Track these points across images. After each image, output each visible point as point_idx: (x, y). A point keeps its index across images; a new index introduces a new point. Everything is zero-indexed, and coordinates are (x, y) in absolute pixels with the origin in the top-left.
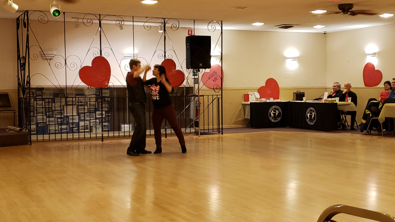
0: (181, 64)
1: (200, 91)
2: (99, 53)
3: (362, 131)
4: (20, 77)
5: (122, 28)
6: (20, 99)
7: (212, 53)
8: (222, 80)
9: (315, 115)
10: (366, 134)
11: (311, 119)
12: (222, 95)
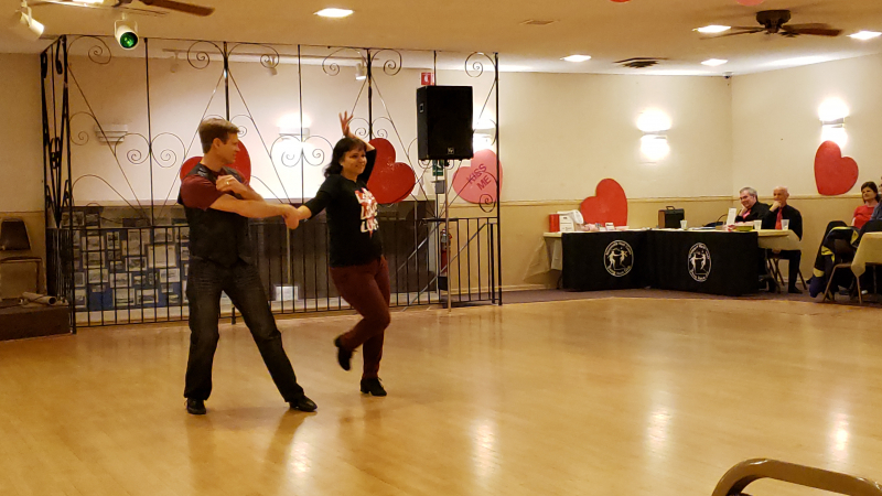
0: (407, 149)
1: (449, 209)
3: (814, 295)
4: (50, 184)
5: (274, 72)
6: (49, 232)
7: (475, 126)
8: (498, 183)
9: (707, 261)
10: (823, 302)
11: (699, 271)
12: (498, 218)
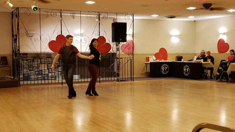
0: (109, 39)
1: (120, 55)
2: (61, 33)
3: (217, 80)
4: (14, 47)
5: (74, 18)
6: (13, 60)
8: (133, 48)
9: (189, 70)
10: (219, 81)
11: (186, 73)
12: (133, 58)
